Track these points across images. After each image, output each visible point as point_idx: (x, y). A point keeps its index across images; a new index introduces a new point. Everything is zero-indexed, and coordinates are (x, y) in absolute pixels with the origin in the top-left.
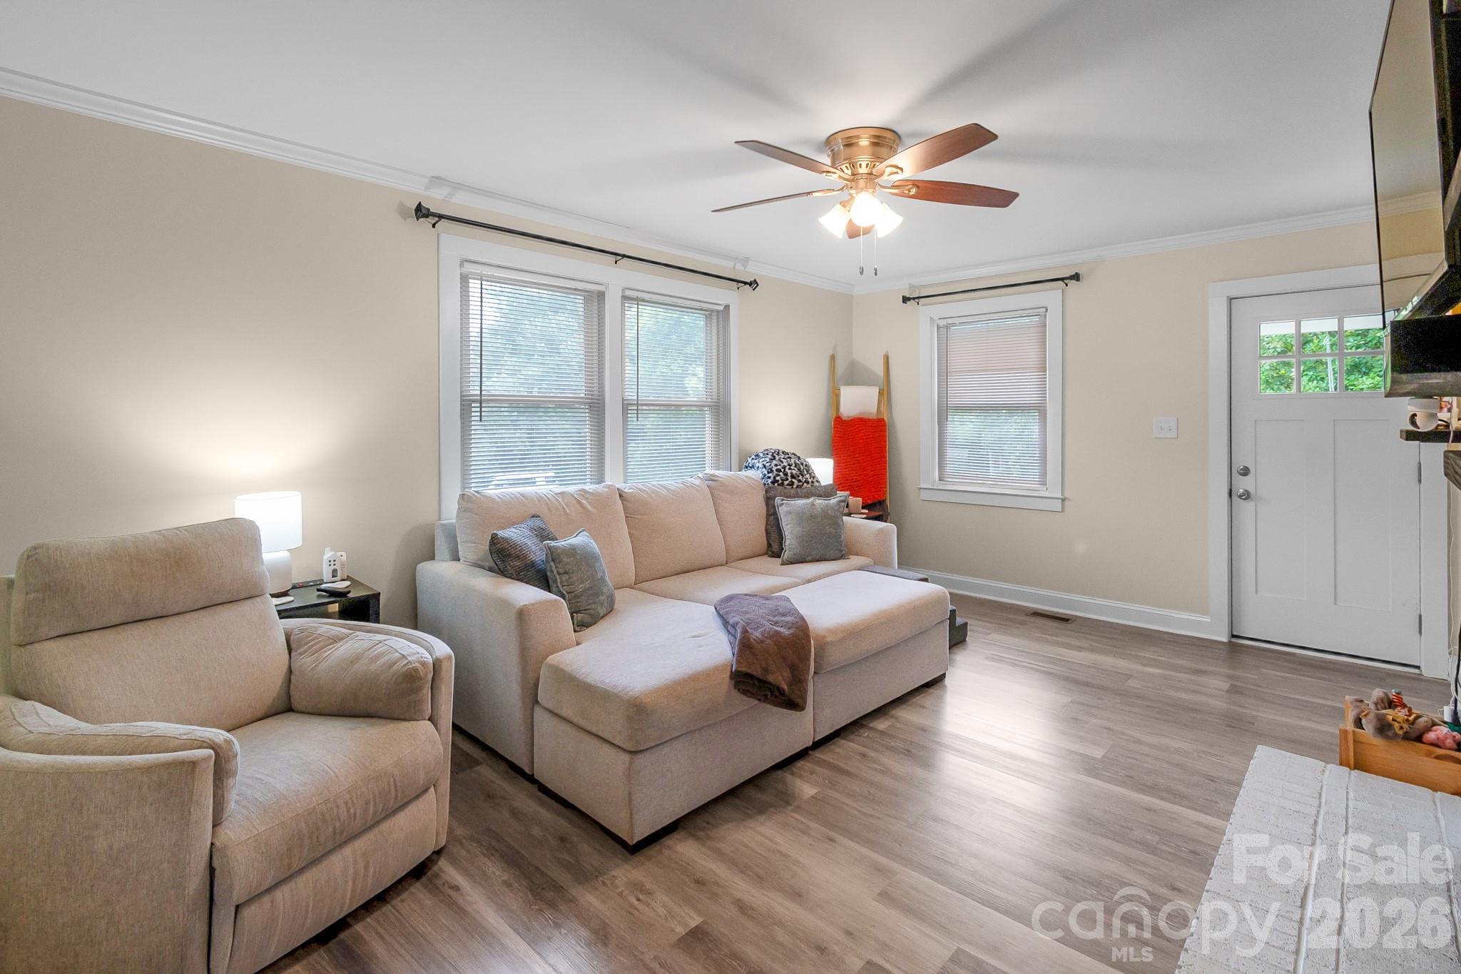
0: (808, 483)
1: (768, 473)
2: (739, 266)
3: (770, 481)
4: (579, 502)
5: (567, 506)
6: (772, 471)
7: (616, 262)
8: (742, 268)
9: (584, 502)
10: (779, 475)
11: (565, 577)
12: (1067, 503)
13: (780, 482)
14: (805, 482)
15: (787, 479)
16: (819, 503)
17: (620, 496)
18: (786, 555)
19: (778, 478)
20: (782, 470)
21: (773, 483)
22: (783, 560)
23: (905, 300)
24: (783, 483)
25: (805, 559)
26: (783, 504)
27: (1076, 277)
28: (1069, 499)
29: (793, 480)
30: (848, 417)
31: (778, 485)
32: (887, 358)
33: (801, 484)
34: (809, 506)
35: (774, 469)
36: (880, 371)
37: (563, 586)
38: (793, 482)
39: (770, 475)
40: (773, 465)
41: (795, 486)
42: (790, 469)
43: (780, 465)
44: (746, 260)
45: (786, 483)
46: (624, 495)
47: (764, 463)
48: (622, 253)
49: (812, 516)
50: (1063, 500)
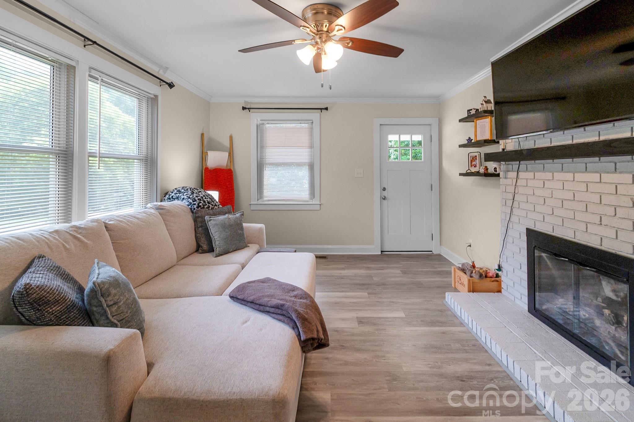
0: (216, 206)
1: (193, 201)
2: (161, 72)
3: (195, 206)
4: (75, 238)
5: (65, 242)
6: (195, 201)
7: (85, 46)
8: (163, 73)
9: (79, 236)
10: (200, 203)
11: (114, 308)
12: (321, 206)
13: (202, 206)
14: (215, 205)
15: (206, 205)
16: (231, 217)
17: (106, 227)
18: (217, 250)
19: (200, 204)
20: (202, 199)
21: (198, 207)
22: (216, 254)
23: (244, 108)
24: (204, 207)
25: (229, 251)
26: (210, 220)
27: (326, 109)
28: (322, 204)
29: (209, 205)
30: (211, 168)
31: (201, 208)
32: (231, 138)
33: (213, 207)
34: (227, 220)
35: (196, 199)
36: (227, 144)
37: (113, 316)
38: (209, 206)
39: (195, 203)
40: (194, 197)
41: (210, 208)
42: (205, 198)
43: (199, 196)
44: (166, 69)
45: (206, 207)
46: (109, 226)
47: (189, 195)
48: (94, 40)
49: (230, 225)
50: (320, 205)
